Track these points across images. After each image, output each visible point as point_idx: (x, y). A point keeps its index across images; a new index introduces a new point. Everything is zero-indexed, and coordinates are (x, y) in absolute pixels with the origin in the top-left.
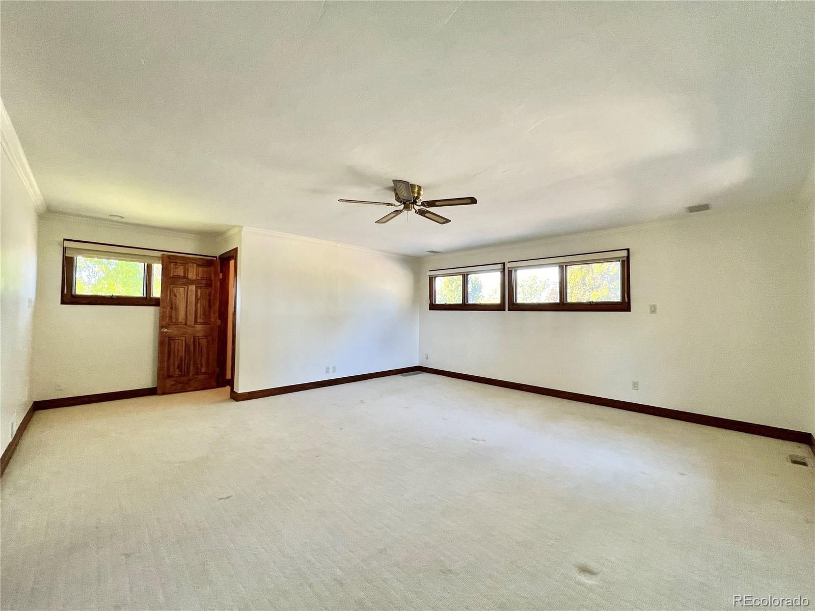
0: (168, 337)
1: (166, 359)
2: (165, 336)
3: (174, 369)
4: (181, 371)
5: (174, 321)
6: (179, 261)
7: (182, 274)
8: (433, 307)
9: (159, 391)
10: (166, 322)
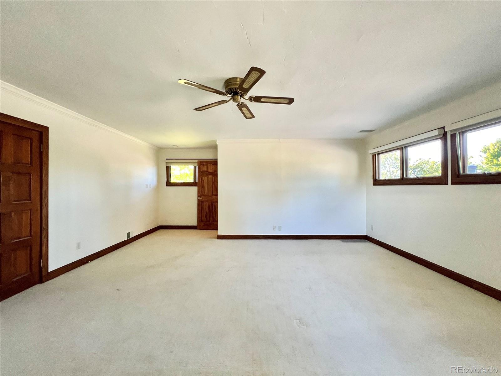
0: (201, 202)
1: (200, 212)
2: (200, 201)
3: (204, 218)
4: (207, 219)
5: (203, 194)
6: (204, 163)
7: (206, 170)
8: (377, 182)
9: (198, 228)
10: (200, 194)
